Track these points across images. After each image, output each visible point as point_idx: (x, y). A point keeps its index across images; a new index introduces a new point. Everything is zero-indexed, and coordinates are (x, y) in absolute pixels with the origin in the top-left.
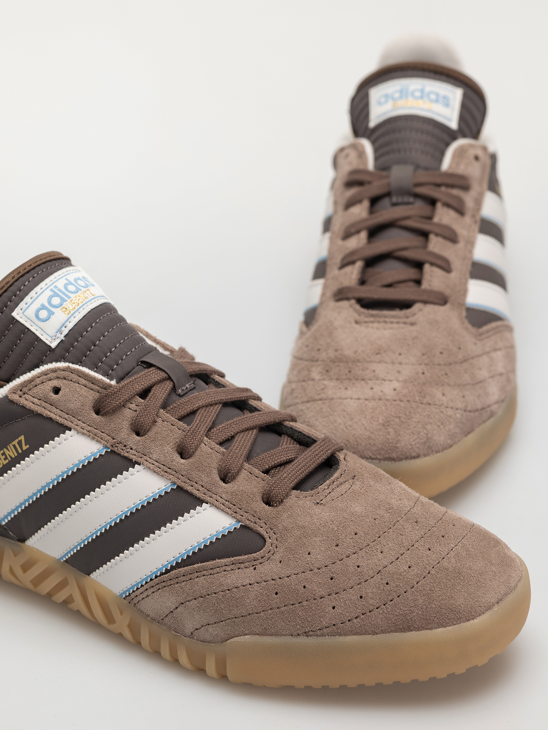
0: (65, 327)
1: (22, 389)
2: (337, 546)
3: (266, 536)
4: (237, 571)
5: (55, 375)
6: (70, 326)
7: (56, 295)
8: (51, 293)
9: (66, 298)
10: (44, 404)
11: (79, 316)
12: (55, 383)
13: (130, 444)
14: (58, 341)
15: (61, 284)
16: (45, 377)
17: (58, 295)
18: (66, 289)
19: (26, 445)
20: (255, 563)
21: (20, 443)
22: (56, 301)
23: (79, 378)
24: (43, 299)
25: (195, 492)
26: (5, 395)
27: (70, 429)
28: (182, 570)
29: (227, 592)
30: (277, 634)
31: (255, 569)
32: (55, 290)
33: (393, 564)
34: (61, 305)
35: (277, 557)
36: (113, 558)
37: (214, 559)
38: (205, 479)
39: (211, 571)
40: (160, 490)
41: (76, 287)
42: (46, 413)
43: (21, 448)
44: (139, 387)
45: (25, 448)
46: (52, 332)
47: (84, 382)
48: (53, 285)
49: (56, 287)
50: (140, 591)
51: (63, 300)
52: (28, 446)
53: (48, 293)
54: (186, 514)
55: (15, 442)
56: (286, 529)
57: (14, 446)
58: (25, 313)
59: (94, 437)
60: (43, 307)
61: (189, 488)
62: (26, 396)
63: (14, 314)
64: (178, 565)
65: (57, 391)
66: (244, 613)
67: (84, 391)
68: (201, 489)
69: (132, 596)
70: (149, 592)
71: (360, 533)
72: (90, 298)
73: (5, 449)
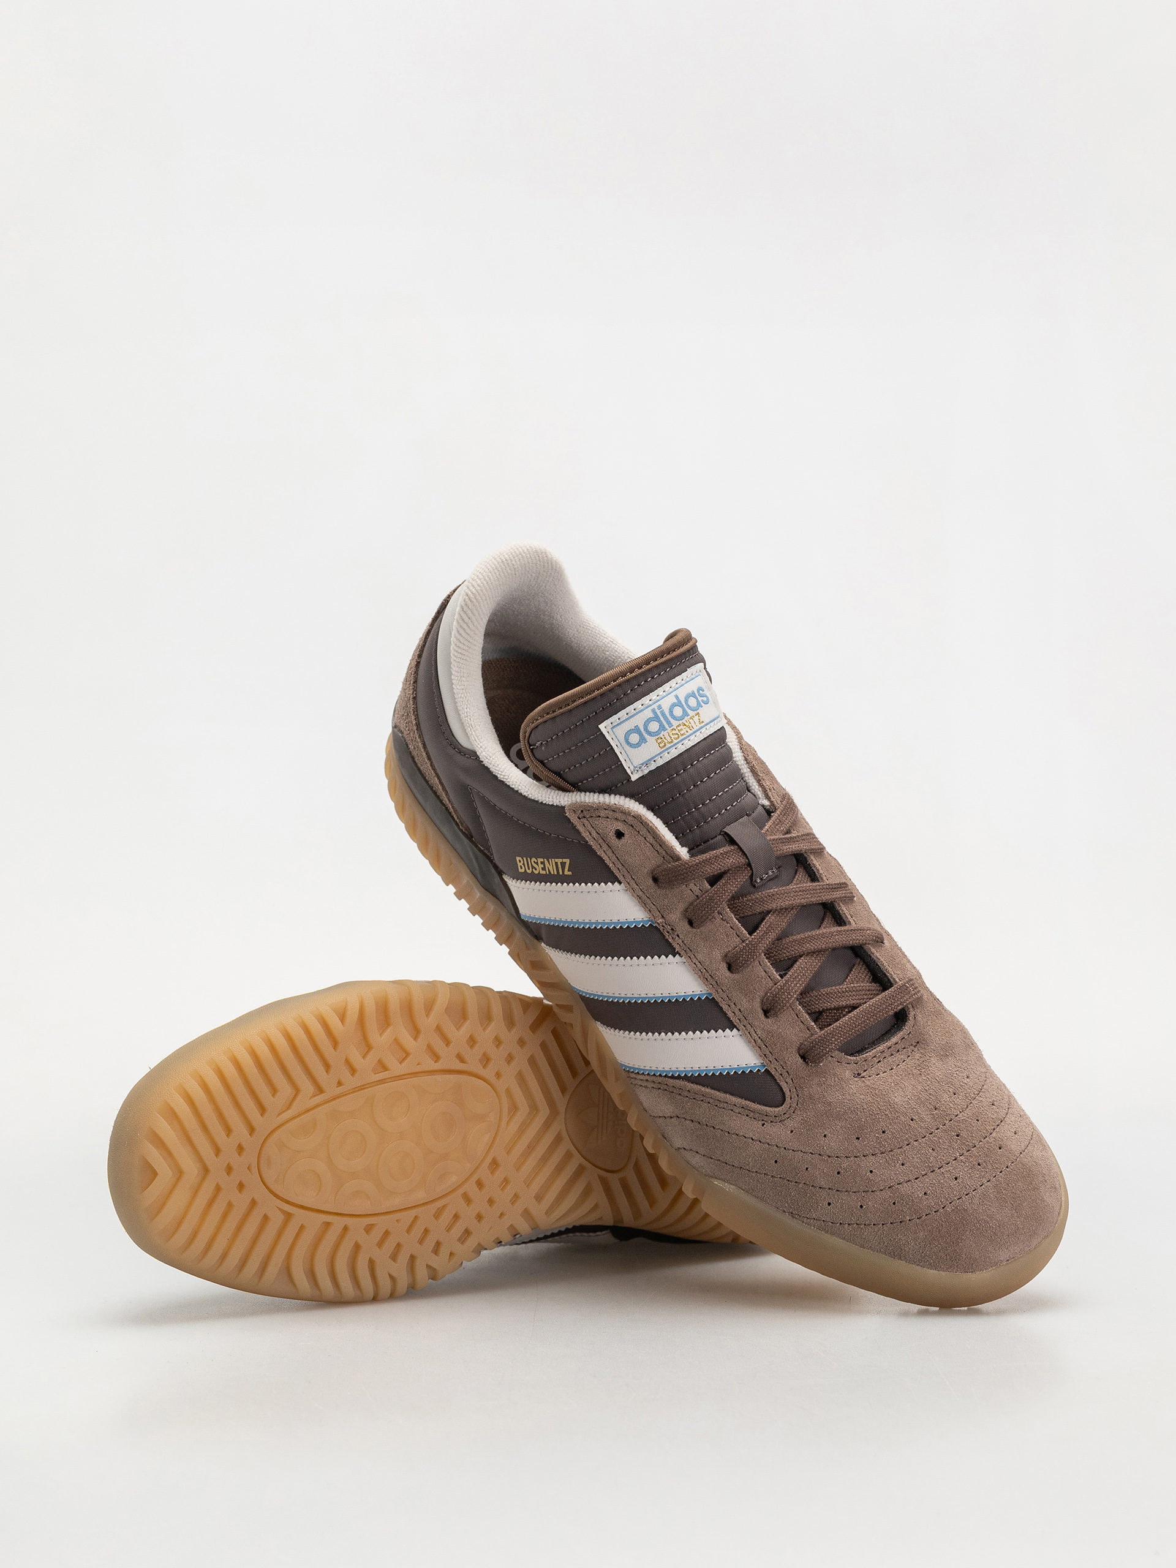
0: (654, 761)
1: (585, 811)
2: (858, 1138)
3: (788, 1094)
4: (744, 1118)
5: (624, 818)
6: (660, 762)
7: (656, 718)
8: (651, 715)
9: (667, 726)
10: (601, 841)
11: (674, 753)
12: (621, 827)
13: (679, 931)
14: (640, 774)
15: (666, 704)
16: (611, 813)
17: (659, 721)
18: (671, 712)
19: (569, 871)
20: (766, 1118)
21: (563, 864)
22: (654, 727)
23: (648, 834)
24: (639, 721)
25: (730, 1014)
26: (563, 805)
27: (620, 883)
28: (690, 1086)
29: (727, 1134)
30: (762, 1199)
31: (763, 1125)
32: (658, 712)
33: (909, 1183)
34: (658, 733)
35: (791, 1124)
36: (625, 1030)
37: (725, 1092)
38: (745, 1004)
39: (717, 1103)
40: (694, 993)
41: (684, 710)
42: (600, 852)
43: (563, 872)
44: (712, 870)
45: (567, 872)
46: (637, 762)
47: (651, 840)
48: (657, 704)
49: (660, 707)
50: (642, 1077)
51: (662, 728)
52: (570, 873)
53: (648, 714)
54: (712, 1031)
55: (559, 861)
56: (811, 1097)
57: (556, 863)
58: (614, 730)
59: (643, 904)
60: (636, 730)
61: (725, 1007)
62: (585, 820)
63: (602, 726)
64: (686, 1078)
65: (619, 835)
66: (736, 1164)
67: (649, 851)
68: (737, 1012)
69: (633, 1075)
70: (650, 1085)
71: (888, 1134)
72: (696, 728)
73: (545, 860)
